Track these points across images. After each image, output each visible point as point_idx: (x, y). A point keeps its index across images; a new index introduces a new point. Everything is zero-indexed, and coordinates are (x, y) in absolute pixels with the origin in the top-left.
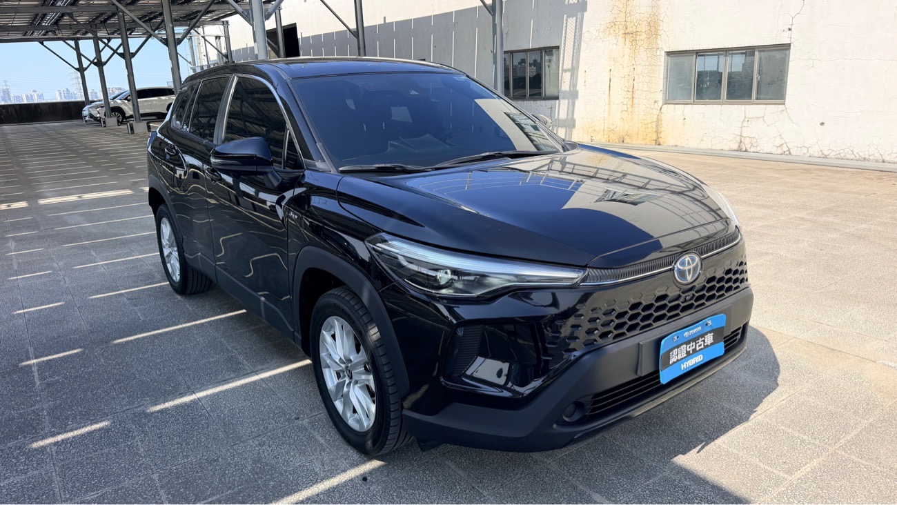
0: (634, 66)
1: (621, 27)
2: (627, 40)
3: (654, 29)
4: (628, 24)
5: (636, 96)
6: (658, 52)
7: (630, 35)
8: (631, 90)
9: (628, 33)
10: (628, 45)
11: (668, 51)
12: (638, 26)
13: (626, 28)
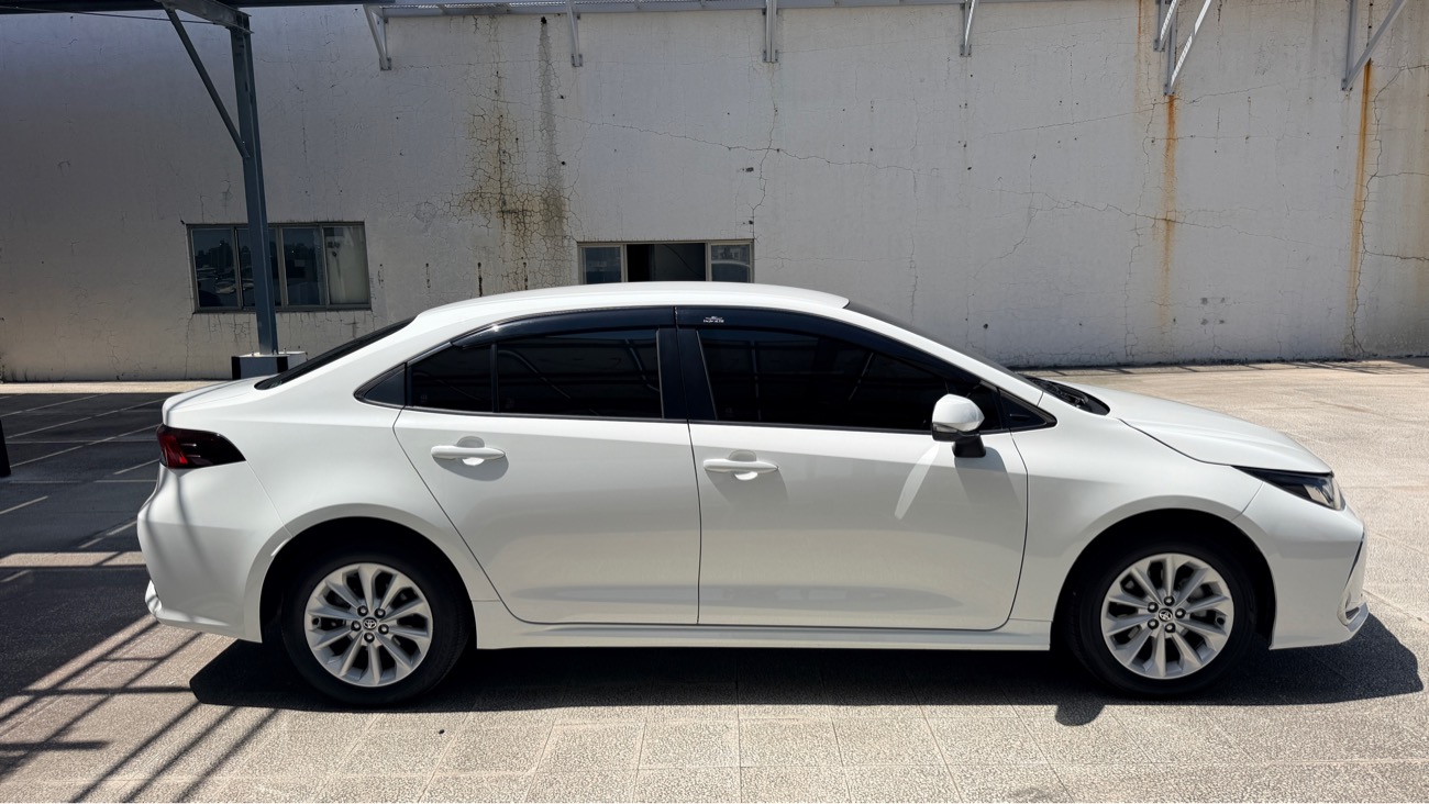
0: (524, 261)
1: (493, 201)
2: (508, 222)
3: (554, 208)
4: (507, 198)
6: (566, 242)
7: (512, 213)
9: (509, 212)
10: (509, 229)
11: (582, 240)
12: (526, 203)
13: (504, 203)
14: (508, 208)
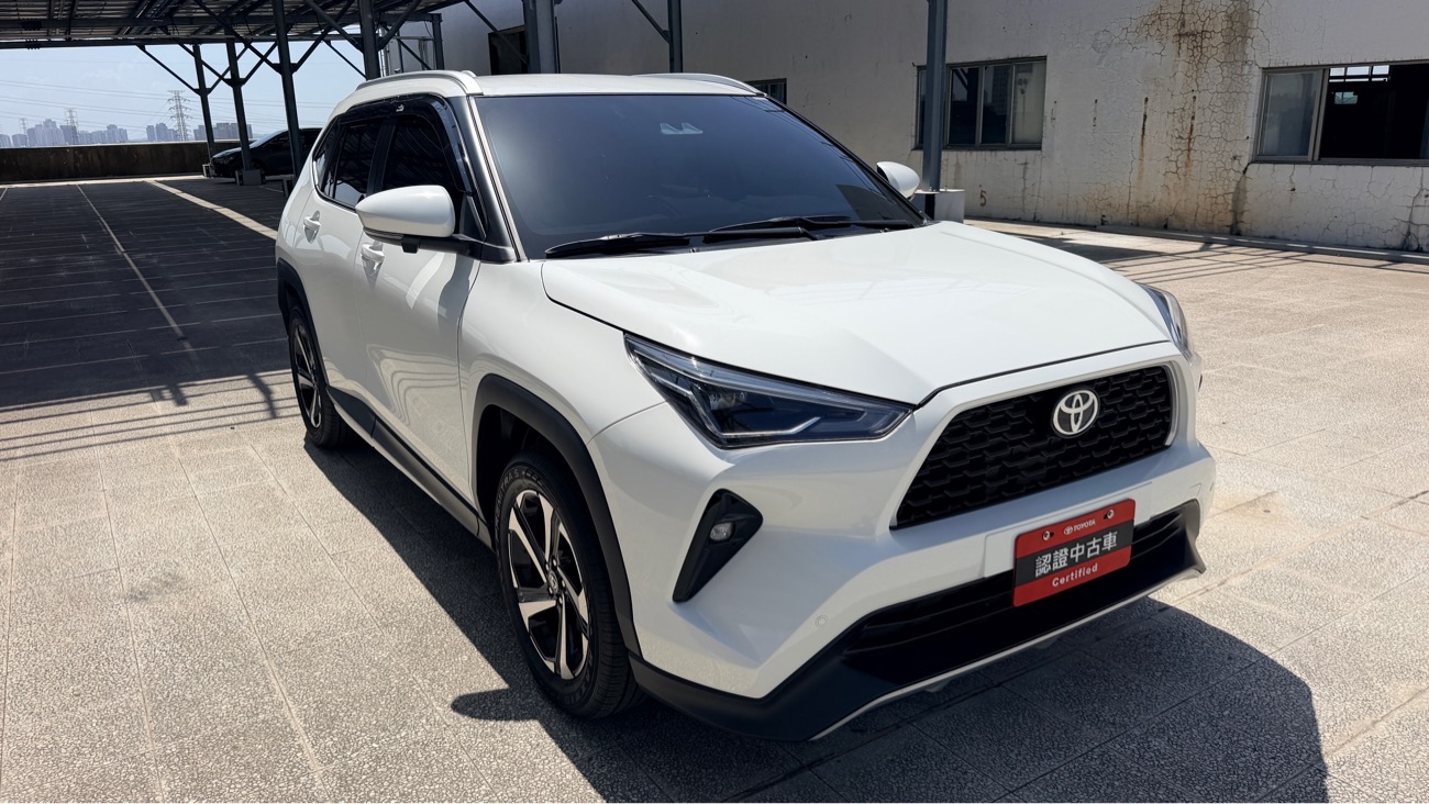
0: (1194, 94)
1: (1171, 23)
2: (1184, 46)
3: (1239, 27)
4: (1187, 17)
5: (1195, 146)
6: (1246, 68)
7: (1190, 36)
8: (1186, 136)
9: (1187, 35)
10: (1184, 55)
11: (1266, 66)
12: (1207, 22)
13: (1183, 25)
14: (1187, 29)
